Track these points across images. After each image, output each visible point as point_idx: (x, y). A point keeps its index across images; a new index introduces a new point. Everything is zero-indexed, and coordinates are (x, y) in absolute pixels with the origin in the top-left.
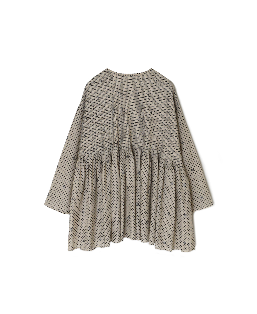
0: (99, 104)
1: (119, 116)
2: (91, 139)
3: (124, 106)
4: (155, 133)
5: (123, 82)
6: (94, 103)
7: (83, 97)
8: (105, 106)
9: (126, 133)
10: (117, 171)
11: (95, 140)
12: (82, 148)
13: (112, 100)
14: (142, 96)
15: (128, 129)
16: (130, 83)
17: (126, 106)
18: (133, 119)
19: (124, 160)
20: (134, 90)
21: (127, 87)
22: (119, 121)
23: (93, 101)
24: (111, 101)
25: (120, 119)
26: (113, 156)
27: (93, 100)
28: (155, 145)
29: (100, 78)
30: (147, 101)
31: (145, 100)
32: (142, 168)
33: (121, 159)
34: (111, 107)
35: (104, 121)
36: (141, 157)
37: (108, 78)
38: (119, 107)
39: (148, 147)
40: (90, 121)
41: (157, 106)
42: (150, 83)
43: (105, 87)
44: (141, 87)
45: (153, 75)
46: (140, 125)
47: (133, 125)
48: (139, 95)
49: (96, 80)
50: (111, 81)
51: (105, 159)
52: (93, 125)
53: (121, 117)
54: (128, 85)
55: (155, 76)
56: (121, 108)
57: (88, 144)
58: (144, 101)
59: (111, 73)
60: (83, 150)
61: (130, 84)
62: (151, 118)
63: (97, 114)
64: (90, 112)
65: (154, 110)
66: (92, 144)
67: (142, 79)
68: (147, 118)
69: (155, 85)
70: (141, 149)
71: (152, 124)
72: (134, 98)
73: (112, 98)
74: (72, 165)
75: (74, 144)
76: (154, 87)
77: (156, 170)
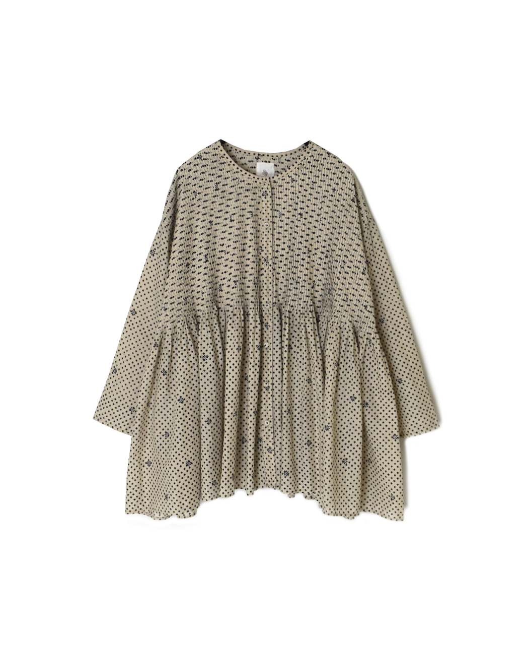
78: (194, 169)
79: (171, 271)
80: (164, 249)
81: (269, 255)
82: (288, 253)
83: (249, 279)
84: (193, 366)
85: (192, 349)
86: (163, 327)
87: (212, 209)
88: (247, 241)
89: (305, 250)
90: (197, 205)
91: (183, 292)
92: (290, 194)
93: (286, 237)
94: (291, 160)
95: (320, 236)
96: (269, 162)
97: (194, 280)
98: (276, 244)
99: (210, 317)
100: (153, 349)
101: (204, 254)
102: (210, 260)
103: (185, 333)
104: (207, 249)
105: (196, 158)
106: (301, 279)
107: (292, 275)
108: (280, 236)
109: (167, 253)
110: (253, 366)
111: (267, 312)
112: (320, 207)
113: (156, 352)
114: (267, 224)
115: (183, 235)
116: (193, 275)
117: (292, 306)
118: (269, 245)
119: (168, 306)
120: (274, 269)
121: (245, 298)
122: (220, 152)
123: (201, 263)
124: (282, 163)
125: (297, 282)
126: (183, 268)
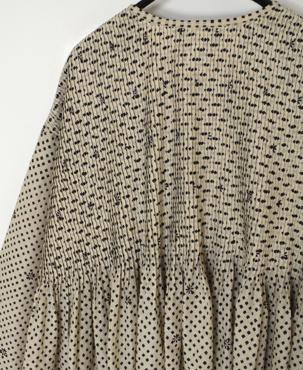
0: (105, 119)
1: (166, 156)
2: (77, 226)
3: (181, 127)
4: (285, 214)
5: (181, 49)
6: (89, 114)
7: (57, 96)
8: (122, 125)
9: (187, 214)
10: (154, 333)
11: (90, 230)
12: (50, 252)
13: (143, 105)
14: (244, 93)
15: (195, 202)
16: (202, 50)
17: (190, 126)
18: (212, 167)
19: (178, 298)
20: (216, 73)
21: (193, 65)
22: (167, 173)
23: (87, 109)
24: (142, 108)
25: (168, 166)
26: (144, 283)
27: (85, 104)
28: (282, 254)
29: (107, 38)
30: (260, 109)
31: (252, 108)
32: (236, 329)
33: (170, 294)
34: (141, 127)
35: (117, 172)
36: (234, 289)
37: (134, 35)
38: (166, 128)
39: (260, 263)
40: (76, 172)
41: (294, 127)
42: (271, 50)
43: (122, 63)
44: (239, 65)
45: (280, 22)
46: (233, 186)
47: (211, 187)
48: (234, 89)
49: (96, 43)
50: (143, 47)
51: (117, 291)
52: (83, 184)
53: (172, 160)
54: (197, 57)
55: (288, 26)
56: (172, 131)
57: (68, 240)
58: (249, 109)
59: (141, 20)
60: (52, 258)
61: (203, 56)
62: (272, 167)
63: (99, 149)
64: (76, 143)
65: (284, 139)
66: (79, 242)
67: (245, 37)
68: (258, 166)
69: (286, 55)
70: (235, 265)
71: (273, 185)
72: (215, 99)
73: (144, 99)
74: (24, 296)
75: (31, 235)
76: (285, 63)
77: (284, 338)
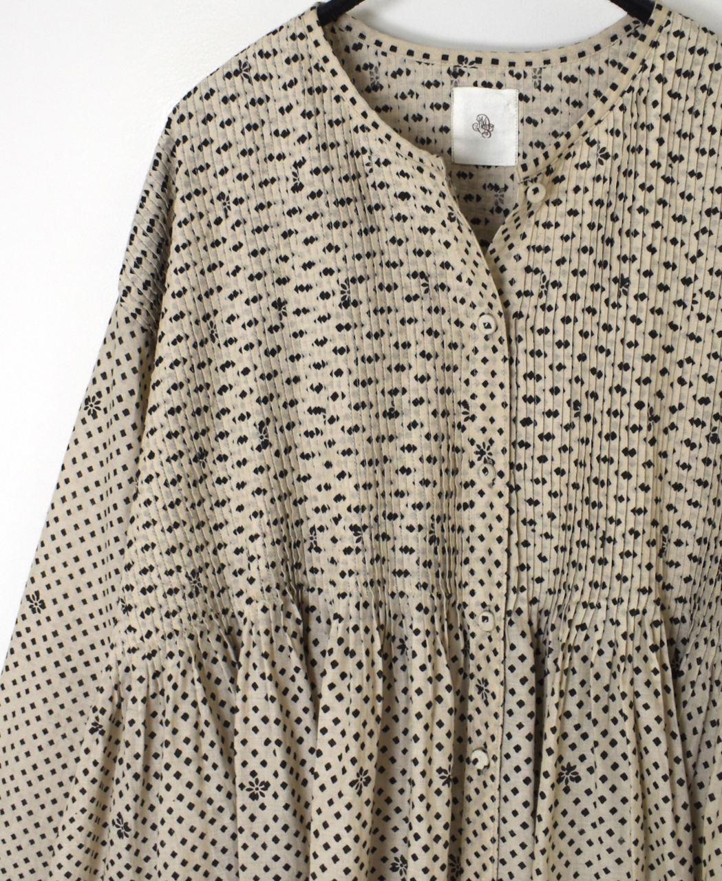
78: (223, 114)
79: (143, 476)
80: (125, 396)
81: (496, 436)
82: (569, 427)
83: (408, 521)
84: (217, 816)
85: (214, 755)
86: (122, 668)
87: (285, 259)
88: (407, 380)
89: (639, 417)
90: (231, 243)
91: (185, 551)
92: (587, 208)
93: (561, 367)
94: (582, 75)
95: (690, 360)
96: (499, 86)
97: (225, 509)
98: (522, 393)
99: (276, 645)
100: (89, 740)
101: (255, 418)
102: (277, 442)
103: (190, 699)
104: (265, 401)
105: (228, 76)
106: (621, 528)
107: (584, 512)
108: (541, 367)
109: (133, 409)
110: (426, 849)
111: (486, 642)
112: (693, 253)
113: (97, 753)
114: (486, 319)
115: (183, 349)
116: (221, 492)
117: (583, 627)
118: (499, 400)
119: (135, 598)
120: (514, 488)
121: (390, 588)
122: (313, 50)
123: (245, 451)
124: (549, 88)
125: (606, 539)
126: (184, 467)
